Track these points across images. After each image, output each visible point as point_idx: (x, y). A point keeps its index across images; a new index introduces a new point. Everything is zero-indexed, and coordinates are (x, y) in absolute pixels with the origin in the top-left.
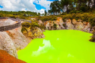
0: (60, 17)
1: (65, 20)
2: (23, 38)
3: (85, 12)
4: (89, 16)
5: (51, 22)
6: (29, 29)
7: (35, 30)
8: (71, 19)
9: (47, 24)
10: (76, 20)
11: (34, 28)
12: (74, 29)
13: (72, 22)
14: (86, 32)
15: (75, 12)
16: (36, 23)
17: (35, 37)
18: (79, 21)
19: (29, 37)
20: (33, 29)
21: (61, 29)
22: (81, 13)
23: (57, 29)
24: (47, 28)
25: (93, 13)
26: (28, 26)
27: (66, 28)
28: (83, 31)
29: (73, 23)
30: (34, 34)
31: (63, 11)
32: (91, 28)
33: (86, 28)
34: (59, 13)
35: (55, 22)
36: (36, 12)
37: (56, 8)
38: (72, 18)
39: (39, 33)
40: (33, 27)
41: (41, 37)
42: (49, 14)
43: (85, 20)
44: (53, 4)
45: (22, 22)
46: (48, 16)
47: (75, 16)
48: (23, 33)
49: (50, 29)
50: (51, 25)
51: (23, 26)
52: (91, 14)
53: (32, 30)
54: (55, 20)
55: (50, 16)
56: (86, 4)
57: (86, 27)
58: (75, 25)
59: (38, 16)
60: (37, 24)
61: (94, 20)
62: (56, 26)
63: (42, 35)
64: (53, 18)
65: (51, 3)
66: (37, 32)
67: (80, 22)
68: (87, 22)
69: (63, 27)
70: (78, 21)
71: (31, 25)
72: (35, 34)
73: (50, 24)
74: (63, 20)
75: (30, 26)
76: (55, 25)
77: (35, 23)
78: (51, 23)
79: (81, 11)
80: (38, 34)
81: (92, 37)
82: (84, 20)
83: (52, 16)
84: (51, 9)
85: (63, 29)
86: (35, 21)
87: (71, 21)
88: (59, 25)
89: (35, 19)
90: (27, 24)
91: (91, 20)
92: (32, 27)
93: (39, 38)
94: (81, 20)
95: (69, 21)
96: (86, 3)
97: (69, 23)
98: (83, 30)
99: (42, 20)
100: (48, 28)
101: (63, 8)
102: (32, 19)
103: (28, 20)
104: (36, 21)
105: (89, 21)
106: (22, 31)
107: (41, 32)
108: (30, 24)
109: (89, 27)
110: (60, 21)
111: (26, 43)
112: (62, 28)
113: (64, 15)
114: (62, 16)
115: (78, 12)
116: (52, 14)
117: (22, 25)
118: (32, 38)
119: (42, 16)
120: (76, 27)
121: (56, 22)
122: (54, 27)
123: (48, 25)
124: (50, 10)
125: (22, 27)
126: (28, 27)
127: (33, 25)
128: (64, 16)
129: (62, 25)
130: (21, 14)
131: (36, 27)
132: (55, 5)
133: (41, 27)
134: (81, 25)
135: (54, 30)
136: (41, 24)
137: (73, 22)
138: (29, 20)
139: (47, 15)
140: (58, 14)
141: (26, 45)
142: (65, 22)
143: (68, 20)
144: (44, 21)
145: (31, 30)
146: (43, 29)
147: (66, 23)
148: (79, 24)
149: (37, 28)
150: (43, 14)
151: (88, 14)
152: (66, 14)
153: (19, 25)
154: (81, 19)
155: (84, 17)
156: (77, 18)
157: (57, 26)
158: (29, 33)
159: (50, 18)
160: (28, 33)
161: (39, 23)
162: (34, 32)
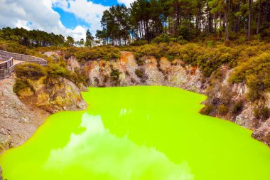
0: (127, 51)
1: (142, 59)
2: (20, 111)
3: (189, 41)
4: (199, 51)
5: (104, 65)
6: (39, 85)
7: (58, 88)
8: (158, 58)
9: (92, 71)
10: (170, 60)
11: (54, 81)
12: (164, 84)
13: (158, 66)
14: (193, 91)
15: (167, 41)
16: (61, 65)
17: (57, 107)
18: (176, 64)
19: (40, 107)
20: (52, 85)
21: (131, 83)
22: (181, 44)
23: (121, 83)
24: (92, 80)
25: (207, 44)
26: (36, 75)
27: (144, 81)
28: (186, 88)
29: (163, 67)
30: (54, 98)
31: (137, 36)
32: (204, 82)
33: (191, 83)
34: (125, 39)
35: (116, 65)
36: (61, 35)
37: (118, 25)
38: (159, 55)
39: (70, 95)
40: (53, 78)
41: (76, 105)
42: (97, 42)
43: (190, 60)
44: (110, 15)
45: (16, 62)
46: (95, 48)
47: (167, 50)
48: (18, 95)
49: (101, 83)
50: (105, 74)
51: (21, 76)
52: (203, 48)
53: (49, 85)
54: (114, 58)
55: (101, 46)
56: (192, 22)
57: (193, 77)
58: (166, 73)
59: (66, 45)
60: (63, 70)
62: (118, 77)
63: (80, 100)
64: (109, 54)
65: (106, 13)
66: (63, 92)
67: (177, 66)
68: (195, 66)
69: (138, 79)
70: (174, 62)
71: (45, 73)
72: (59, 99)
73: (102, 71)
74: (137, 59)
75: (43, 75)
76: (115, 74)
77: (57, 65)
78: (103, 68)
79: (181, 39)
80: (68, 98)
81: (206, 104)
82: (188, 62)
83: (108, 47)
84: (105, 27)
85: (138, 83)
86: (58, 60)
87: (156, 63)
88: (127, 73)
89: (57, 54)
90: (34, 67)
91: (203, 61)
92: (48, 77)
93: (71, 109)
94: (180, 61)
95: (151, 63)
96: (190, 20)
97: (150, 67)
98: (185, 86)
99: (78, 58)
100: (97, 80)
101: (136, 28)
102: (49, 54)
103: (36, 58)
104: (61, 60)
105: (198, 64)
106: (17, 89)
107: (77, 93)
108: (44, 70)
109: (199, 80)
110: (128, 63)
111: (32, 128)
112: (133, 81)
113: (139, 45)
114: (133, 48)
115: (174, 41)
116: (108, 42)
117: (17, 72)
118: (47, 111)
119: (78, 46)
120: (169, 79)
121: (119, 63)
122: (114, 79)
123: (95, 71)
124: (101, 29)
125: (15, 77)
126: (37, 79)
127: (52, 72)
128: (139, 49)
129: (134, 74)
130: (13, 37)
131: (61, 79)
132: (116, 19)
133: (75, 79)
134: (180, 74)
135: (112, 85)
136: (76, 68)
137: (161, 65)
138: (39, 56)
139: (94, 45)
140: (123, 43)
141: (32, 133)
142: (142, 65)
143: (150, 61)
144: (84, 61)
145: (46, 88)
146: (82, 85)
147: (143, 67)
148: (177, 70)
149: (63, 81)
150: (82, 42)
151: (195, 46)
152: (143, 44)
153: (6, 71)
154: (182, 59)
155: (187, 53)
156: (172, 56)
157: (120, 76)
158: (39, 96)
159: (102, 54)
160: (35, 95)
161: (70, 65)
162: (54, 93)
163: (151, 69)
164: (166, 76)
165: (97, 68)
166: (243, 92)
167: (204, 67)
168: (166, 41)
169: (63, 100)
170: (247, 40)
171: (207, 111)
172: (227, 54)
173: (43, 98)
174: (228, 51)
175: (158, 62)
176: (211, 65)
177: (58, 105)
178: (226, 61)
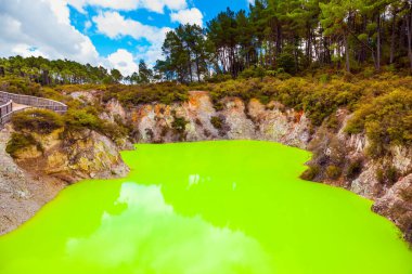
0: (201, 89)
1: (222, 102)
2: (15, 180)
3: (294, 75)
4: (305, 89)
5: (162, 111)
7: (82, 146)
8: (246, 99)
9: (144, 120)
10: (263, 102)
11: (77, 136)
12: (254, 138)
13: (246, 111)
14: (297, 146)
15: (261, 75)
17: (79, 173)
18: (272, 109)
19: (51, 174)
20: (73, 142)
21: (204, 137)
22: (282, 79)
23: (188, 137)
24: (143, 133)
26: (47, 126)
27: (224, 134)
28: (286, 142)
29: (253, 112)
30: (75, 161)
32: (312, 133)
33: (294, 134)
34: (199, 73)
35: (181, 111)
36: (102, 68)
38: (248, 95)
39: (101, 156)
40: (74, 130)
41: (111, 171)
42: (157, 77)
43: (292, 102)
44: (176, 38)
45: (17, 108)
46: (151, 85)
47: (260, 88)
48: (14, 157)
49: (157, 137)
50: (164, 124)
51: (21, 128)
52: (313, 85)
53: (67, 142)
54: (178, 100)
55: (161, 83)
57: (297, 127)
58: (256, 121)
60: (91, 118)
61: (319, 103)
62: (184, 128)
63: (118, 162)
64: (171, 94)
65: (170, 36)
66: (90, 151)
67: (274, 111)
68: (300, 110)
69: (214, 131)
70: (270, 105)
71: (62, 123)
72: (84, 162)
73: (159, 119)
74: (214, 101)
75: (58, 127)
76: (180, 123)
77: (83, 112)
78: (162, 116)
79: (281, 72)
80: (97, 160)
82: (290, 105)
85: (214, 137)
87: (243, 108)
88: (198, 122)
89: (89, 95)
90: (44, 115)
91: (311, 103)
92: (66, 130)
93: (101, 177)
94: (278, 104)
95: (236, 106)
96: (297, 44)
97: (234, 113)
98: (284, 140)
99: (121, 101)
100: (150, 133)
101: (216, 56)
105: (304, 107)
106: (13, 148)
107: (113, 153)
108: (60, 119)
109: (305, 130)
111: (33, 206)
112: (207, 134)
113: (219, 82)
114: (209, 85)
115: (271, 75)
117: (14, 123)
118: (63, 180)
120: (262, 129)
121: (186, 108)
122: (178, 132)
123: (147, 119)
124: (163, 59)
125: (11, 130)
126: (48, 133)
127: (73, 122)
128: (217, 87)
129: (209, 123)
131: (87, 132)
132: (185, 44)
133: (111, 132)
134: (278, 122)
135: (174, 141)
136: (117, 116)
137: (251, 110)
138: (59, 98)
140: (195, 78)
142: (222, 109)
143: (233, 104)
144: (132, 105)
145: (63, 146)
146: (125, 140)
147: (223, 113)
148: (273, 116)
149: (90, 135)
150: (134, 78)
151: (302, 81)
152: (224, 80)
154: (281, 100)
155: (288, 92)
156: (267, 96)
157: (187, 126)
158: (51, 158)
159: (160, 95)
160: (44, 156)
161: (108, 112)
162: (75, 152)
163: (234, 116)
164: (257, 126)
165: (151, 115)
166: (363, 146)
167: (312, 112)
168: (259, 76)
169: (90, 163)
170: (375, 73)
171: (312, 176)
172: (345, 93)
173: (56, 160)
174: (348, 88)
175: (246, 106)
176: (322, 109)
177: (82, 170)
178: (344, 103)
